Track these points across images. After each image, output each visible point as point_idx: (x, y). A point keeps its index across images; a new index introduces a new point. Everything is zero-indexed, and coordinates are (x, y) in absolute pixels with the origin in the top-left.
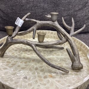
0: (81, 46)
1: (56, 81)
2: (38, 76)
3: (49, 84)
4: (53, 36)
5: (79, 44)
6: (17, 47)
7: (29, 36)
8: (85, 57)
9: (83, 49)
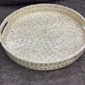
0: (77, 17)
1: (58, 51)
2: (44, 49)
3: (54, 54)
4: (52, 9)
5: (75, 15)
6: (20, 24)
7: (29, 12)
8: (81, 27)
9: (79, 20)
